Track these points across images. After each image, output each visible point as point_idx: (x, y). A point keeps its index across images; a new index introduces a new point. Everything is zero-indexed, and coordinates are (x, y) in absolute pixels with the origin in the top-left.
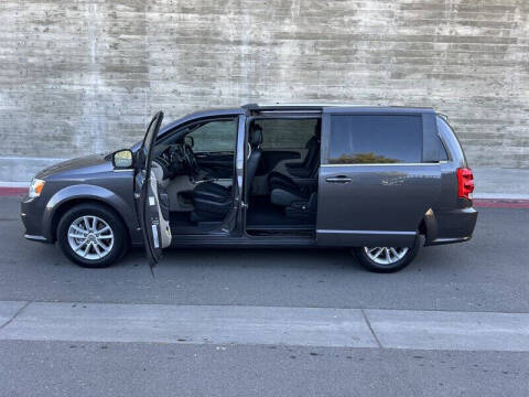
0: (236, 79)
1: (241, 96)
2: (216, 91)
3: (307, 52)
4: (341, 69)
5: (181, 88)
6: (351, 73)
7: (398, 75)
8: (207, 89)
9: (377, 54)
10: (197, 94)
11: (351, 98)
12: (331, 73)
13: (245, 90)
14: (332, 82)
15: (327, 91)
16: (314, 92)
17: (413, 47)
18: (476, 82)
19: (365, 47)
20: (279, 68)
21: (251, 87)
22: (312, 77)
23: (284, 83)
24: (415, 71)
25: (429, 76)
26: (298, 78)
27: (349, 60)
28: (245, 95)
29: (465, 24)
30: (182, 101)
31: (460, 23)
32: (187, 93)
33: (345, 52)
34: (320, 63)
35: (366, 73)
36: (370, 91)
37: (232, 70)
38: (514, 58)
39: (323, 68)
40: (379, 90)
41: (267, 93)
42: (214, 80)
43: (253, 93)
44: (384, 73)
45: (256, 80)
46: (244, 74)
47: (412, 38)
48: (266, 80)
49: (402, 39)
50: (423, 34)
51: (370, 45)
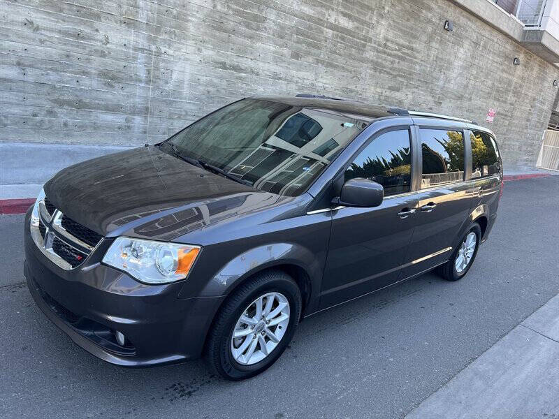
0: (130, 23)
1: (136, 49)
2: (100, 35)
3: (219, 7)
4: (251, 37)
5: (39, 19)
6: (259, 44)
7: (296, 56)
8: (87, 30)
9: (282, 28)
10: (67, 33)
11: (257, 74)
12: (240, 40)
13: (143, 43)
14: (242, 52)
15: (236, 61)
16: (223, 60)
17: (310, 28)
18: (345, 74)
19: (273, 18)
20: (187, 21)
21: (151, 40)
22: (222, 41)
23: (191, 42)
24: (309, 54)
25: (318, 61)
26: (207, 38)
27: (258, 29)
28: (142, 50)
29: (345, 15)
30: (42, 42)
31: (342, 13)
32: (52, 30)
33: (255, 18)
34: (231, 25)
35: (272, 48)
36: (273, 68)
37: (125, 8)
38: (368, 56)
39: (234, 31)
40: (280, 68)
41: (171, 52)
42: (98, 17)
43: (153, 48)
44: (285, 51)
45: (158, 30)
46: (142, 18)
47: (310, 18)
48: (170, 32)
49: (303, 17)
50: (317, 16)
51: (278, 15)
